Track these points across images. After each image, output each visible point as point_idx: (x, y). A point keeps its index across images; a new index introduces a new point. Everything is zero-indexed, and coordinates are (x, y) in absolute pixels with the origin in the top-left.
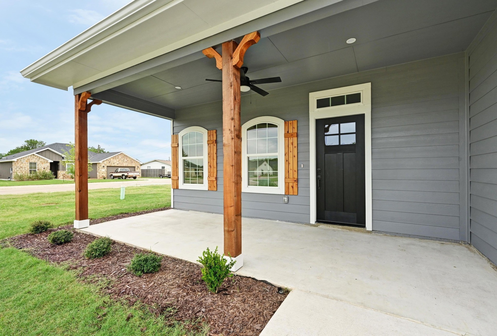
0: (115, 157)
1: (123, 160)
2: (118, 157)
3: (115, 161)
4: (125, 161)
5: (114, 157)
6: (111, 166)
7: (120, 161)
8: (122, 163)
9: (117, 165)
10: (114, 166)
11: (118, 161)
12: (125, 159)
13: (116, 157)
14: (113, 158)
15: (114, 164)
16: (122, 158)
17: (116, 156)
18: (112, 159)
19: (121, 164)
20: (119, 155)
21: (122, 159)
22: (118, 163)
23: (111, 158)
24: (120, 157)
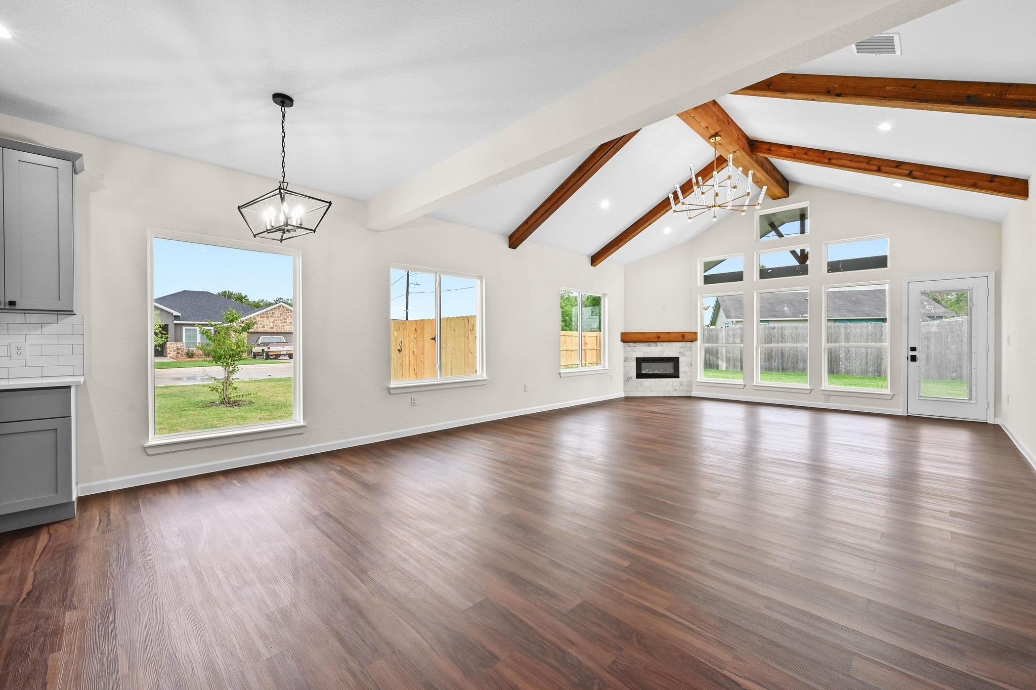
0: (267, 314)
1: (284, 319)
2: (273, 313)
3: (266, 322)
4: (287, 321)
5: (263, 313)
6: (256, 331)
7: (278, 323)
8: (282, 326)
9: (271, 331)
10: (265, 331)
11: (274, 322)
12: (288, 317)
13: (269, 313)
14: (262, 316)
15: (263, 327)
16: (281, 314)
17: (267, 312)
18: (258, 319)
19: (279, 328)
20: (274, 309)
21: (282, 318)
22: (272, 325)
23: (258, 315)
24: (277, 313)
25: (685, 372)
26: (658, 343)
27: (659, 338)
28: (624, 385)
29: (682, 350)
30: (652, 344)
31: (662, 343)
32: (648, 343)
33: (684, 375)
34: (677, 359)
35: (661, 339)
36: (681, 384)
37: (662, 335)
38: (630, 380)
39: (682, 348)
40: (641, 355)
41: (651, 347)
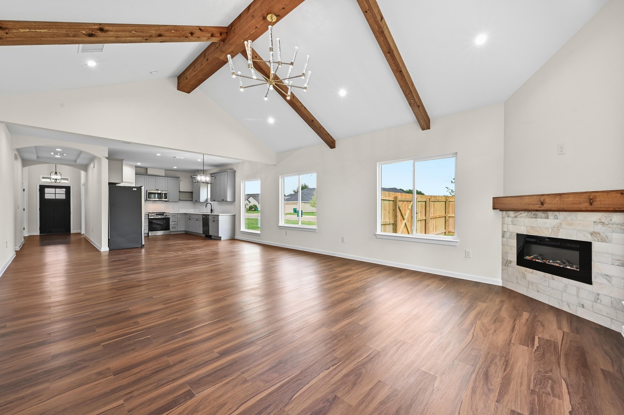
25: (607, 277)
26: (550, 213)
27: (542, 204)
28: (502, 270)
29: (599, 228)
30: (540, 214)
31: (557, 213)
32: (533, 213)
33: (604, 281)
34: (588, 245)
35: (546, 206)
36: (597, 298)
37: (548, 200)
38: (509, 265)
39: (600, 226)
40: (524, 231)
41: (539, 220)
